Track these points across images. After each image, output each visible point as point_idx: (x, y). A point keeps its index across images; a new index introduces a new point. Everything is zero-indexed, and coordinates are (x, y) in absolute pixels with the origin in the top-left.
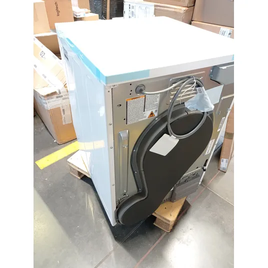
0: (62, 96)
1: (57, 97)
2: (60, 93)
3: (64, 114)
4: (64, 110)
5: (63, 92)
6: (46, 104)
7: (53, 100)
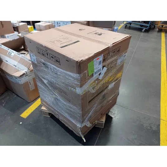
0: (28, 75)
1: (26, 76)
2: (27, 73)
3: (30, 84)
4: (30, 82)
5: (28, 73)
6: (20, 81)
7: (23, 78)
